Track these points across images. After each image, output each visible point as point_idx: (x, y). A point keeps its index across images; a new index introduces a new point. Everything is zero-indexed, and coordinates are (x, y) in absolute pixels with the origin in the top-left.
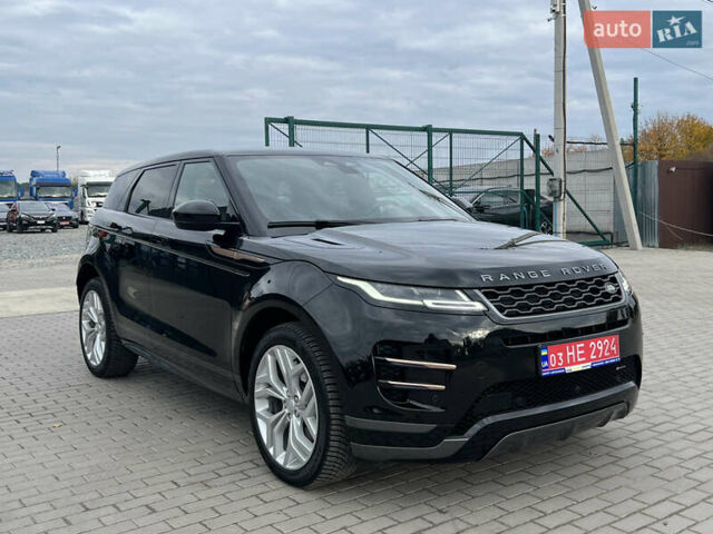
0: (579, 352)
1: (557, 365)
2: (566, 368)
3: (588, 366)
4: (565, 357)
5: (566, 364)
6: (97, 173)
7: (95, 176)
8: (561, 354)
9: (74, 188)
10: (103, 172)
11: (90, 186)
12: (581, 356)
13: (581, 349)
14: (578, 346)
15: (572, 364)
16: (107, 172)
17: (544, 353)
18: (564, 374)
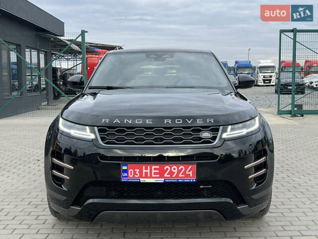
0: (153, 171)
1: (134, 177)
2: (141, 179)
3: (161, 180)
4: (141, 172)
5: (141, 176)
6: (265, 61)
7: (264, 63)
8: (138, 170)
9: (254, 69)
10: (267, 61)
11: (261, 68)
12: (155, 173)
13: (155, 169)
14: (153, 167)
15: (146, 177)
16: (270, 61)
17: (125, 168)
18: (139, 183)
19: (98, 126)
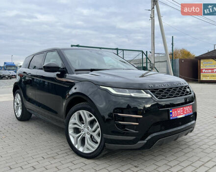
0: (181, 111)
1: (175, 116)
2: (178, 117)
3: (183, 116)
8: (176, 112)
9: (17, 67)
17: (171, 111)
19: (149, 90)
